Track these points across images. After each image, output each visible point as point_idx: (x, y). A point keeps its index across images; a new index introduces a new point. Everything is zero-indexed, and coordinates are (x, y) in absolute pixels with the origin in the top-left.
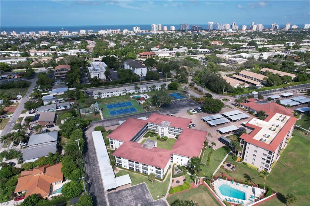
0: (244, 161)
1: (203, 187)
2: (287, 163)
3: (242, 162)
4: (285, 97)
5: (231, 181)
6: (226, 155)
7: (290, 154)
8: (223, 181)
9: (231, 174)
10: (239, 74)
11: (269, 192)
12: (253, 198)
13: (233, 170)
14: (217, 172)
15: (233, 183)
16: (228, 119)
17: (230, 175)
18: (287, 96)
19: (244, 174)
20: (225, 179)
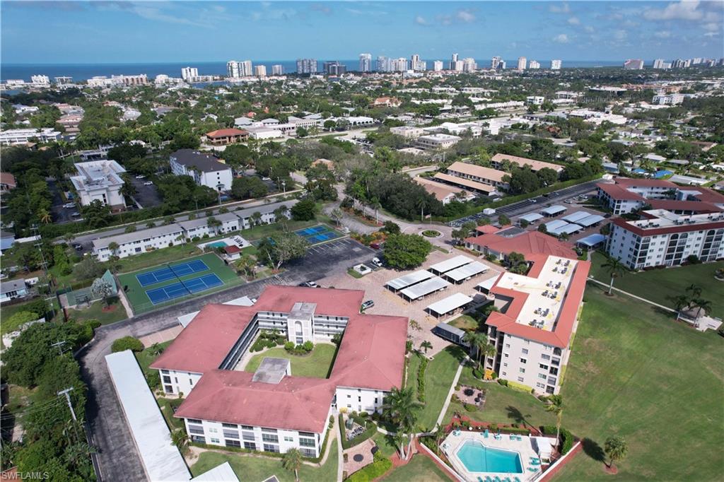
0: (501, 377)
1: (421, 460)
2: (587, 366)
3: (497, 379)
4: (551, 215)
5: (483, 430)
6: (458, 367)
7: (588, 344)
8: (464, 433)
9: (478, 412)
10: (447, 170)
11: (566, 441)
12: (537, 464)
13: (481, 403)
14: (446, 414)
15: (487, 436)
16: (445, 278)
17: (477, 418)
18: (554, 214)
19: (507, 409)
20: (468, 430)
